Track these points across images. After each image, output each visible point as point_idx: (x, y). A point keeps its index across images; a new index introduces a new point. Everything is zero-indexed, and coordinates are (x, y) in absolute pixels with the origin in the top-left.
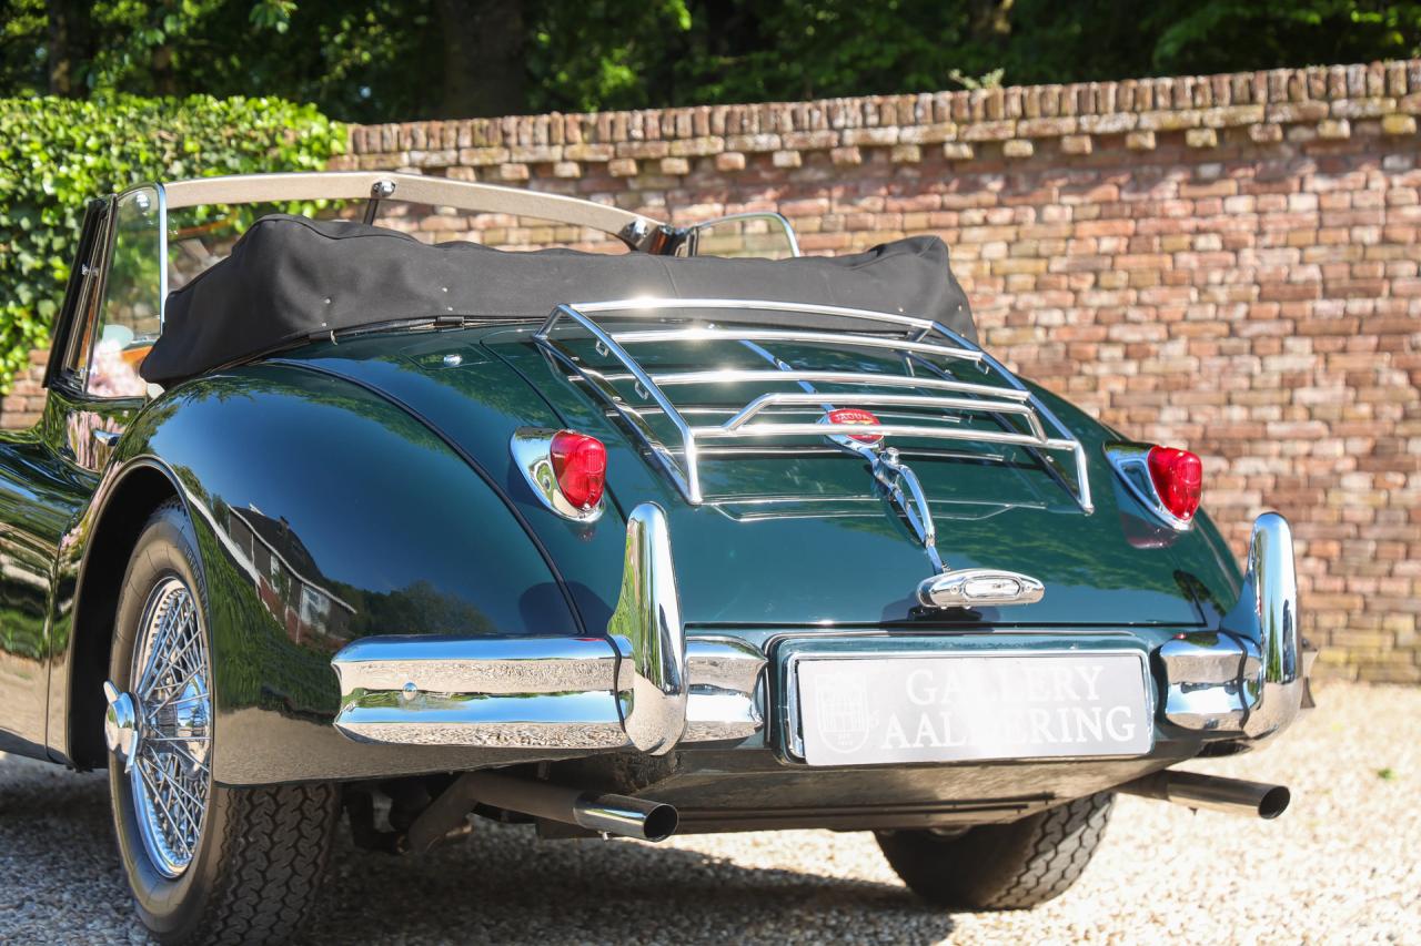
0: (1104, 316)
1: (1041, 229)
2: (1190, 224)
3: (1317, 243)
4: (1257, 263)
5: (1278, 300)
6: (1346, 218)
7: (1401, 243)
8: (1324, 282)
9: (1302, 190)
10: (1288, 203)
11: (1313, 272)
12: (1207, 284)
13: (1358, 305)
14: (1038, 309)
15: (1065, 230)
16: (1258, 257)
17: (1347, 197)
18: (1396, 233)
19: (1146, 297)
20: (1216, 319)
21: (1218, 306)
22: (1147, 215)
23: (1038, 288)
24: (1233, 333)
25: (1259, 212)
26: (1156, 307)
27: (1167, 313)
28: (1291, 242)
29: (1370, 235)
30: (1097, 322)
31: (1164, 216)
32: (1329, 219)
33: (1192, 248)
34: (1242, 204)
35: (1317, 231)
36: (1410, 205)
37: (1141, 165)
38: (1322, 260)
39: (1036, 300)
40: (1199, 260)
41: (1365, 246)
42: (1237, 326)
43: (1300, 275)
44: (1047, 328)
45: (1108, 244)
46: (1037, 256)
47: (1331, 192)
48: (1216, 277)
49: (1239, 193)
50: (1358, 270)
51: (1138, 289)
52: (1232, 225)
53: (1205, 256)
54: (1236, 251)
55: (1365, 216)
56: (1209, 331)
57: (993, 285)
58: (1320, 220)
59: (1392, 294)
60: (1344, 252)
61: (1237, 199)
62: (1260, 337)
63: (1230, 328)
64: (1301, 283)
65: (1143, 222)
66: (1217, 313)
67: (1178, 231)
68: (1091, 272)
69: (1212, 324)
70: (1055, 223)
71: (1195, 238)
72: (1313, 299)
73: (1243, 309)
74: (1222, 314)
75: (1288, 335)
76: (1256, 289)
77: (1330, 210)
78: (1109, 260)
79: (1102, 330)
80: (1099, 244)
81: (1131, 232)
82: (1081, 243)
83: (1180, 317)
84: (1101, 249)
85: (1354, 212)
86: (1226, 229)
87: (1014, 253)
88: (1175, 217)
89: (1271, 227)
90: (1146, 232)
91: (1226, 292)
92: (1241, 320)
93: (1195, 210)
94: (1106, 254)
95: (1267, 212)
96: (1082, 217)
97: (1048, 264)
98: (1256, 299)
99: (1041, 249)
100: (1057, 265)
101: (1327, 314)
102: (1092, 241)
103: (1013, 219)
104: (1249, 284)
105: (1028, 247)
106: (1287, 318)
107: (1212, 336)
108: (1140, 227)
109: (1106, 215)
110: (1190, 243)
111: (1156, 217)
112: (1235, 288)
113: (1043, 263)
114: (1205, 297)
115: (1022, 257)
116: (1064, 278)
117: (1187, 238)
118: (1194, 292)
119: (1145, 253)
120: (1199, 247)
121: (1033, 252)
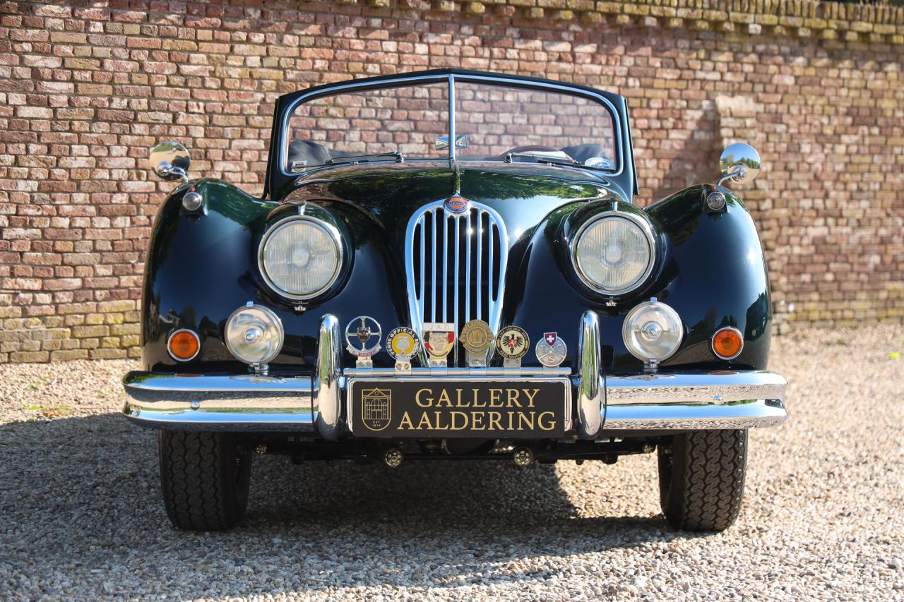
0: (316, 111)
1: (281, 50)
2: (363, 56)
5: (406, 109)
6: (442, 60)
8: (431, 99)
9: (421, 41)
10: (414, 47)
11: (425, 92)
12: (372, 95)
15: (295, 52)
17: (443, 47)
19: (339, 100)
20: (375, 119)
21: (377, 110)
22: (341, 47)
23: (278, 89)
24: (384, 127)
25: (399, 52)
26: (344, 108)
27: (349, 112)
30: (311, 114)
31: (351, 49)
32: (434, 62)
33: (364, 71)
34: (391, 46)
37: (339, 14)
42: (386, 123)
43: (420, 94)
45: (320, 64)
46: (279, 68)
47: (436, 43)
49: (390, 40)
52: (386, 59)
55: (452, 61)
56: (372, 125)
57: (252, 84)
58: (430, 61)
61: (388, 43)
62: (397, 131)
63: (382, 124)
64: (419, 98)
65: (339, 51)
66: (376, 115)
67: (357, 59)
68: (308, 82)
69: (374, 121)
70: (289, 46)
71: (366, 65)
72: (424, 109)
73: (389, 113)
74: (379, 115)
75: (412, 131)
76: (395, 100)
77: (435, 55)
78: (318, 74)
79: (314, 121)
80: (314, 63)
81: (332, 57)
82: (304, 62)
83: (356, 115)
84: (316, 67)
85: (446, 58)
86: (383, 61)
87: (265, 64)
88: (356, 50)
89: (405, 63)
90: (340, 58)
91: (381, 102)
92: (388, 119)
93: (366, 47)
94: (317, 70)
95: (403, 53)
96: (305, 44)
97: (285, 74)
98: (396, 107)
99: (281, 63)
100: (291, 76)
101: (430, 119)
102: (310, 61)
103: (265, 41)
104: (393, 97)
105: (272, 61)
106: (411, 120)
107: (373, 129)
108: (336, 55)
109: (318, 44)
110: (363, 68)
111: (346, 49)
112: (386, 99)
113: (282, 72)
114: (370, 103)
115: (269, 68)
116: (294, 84)
117: (361, 64)
118: (364, 99)
119: (339, 72)
120: (368, 71)
121: (276, 65)
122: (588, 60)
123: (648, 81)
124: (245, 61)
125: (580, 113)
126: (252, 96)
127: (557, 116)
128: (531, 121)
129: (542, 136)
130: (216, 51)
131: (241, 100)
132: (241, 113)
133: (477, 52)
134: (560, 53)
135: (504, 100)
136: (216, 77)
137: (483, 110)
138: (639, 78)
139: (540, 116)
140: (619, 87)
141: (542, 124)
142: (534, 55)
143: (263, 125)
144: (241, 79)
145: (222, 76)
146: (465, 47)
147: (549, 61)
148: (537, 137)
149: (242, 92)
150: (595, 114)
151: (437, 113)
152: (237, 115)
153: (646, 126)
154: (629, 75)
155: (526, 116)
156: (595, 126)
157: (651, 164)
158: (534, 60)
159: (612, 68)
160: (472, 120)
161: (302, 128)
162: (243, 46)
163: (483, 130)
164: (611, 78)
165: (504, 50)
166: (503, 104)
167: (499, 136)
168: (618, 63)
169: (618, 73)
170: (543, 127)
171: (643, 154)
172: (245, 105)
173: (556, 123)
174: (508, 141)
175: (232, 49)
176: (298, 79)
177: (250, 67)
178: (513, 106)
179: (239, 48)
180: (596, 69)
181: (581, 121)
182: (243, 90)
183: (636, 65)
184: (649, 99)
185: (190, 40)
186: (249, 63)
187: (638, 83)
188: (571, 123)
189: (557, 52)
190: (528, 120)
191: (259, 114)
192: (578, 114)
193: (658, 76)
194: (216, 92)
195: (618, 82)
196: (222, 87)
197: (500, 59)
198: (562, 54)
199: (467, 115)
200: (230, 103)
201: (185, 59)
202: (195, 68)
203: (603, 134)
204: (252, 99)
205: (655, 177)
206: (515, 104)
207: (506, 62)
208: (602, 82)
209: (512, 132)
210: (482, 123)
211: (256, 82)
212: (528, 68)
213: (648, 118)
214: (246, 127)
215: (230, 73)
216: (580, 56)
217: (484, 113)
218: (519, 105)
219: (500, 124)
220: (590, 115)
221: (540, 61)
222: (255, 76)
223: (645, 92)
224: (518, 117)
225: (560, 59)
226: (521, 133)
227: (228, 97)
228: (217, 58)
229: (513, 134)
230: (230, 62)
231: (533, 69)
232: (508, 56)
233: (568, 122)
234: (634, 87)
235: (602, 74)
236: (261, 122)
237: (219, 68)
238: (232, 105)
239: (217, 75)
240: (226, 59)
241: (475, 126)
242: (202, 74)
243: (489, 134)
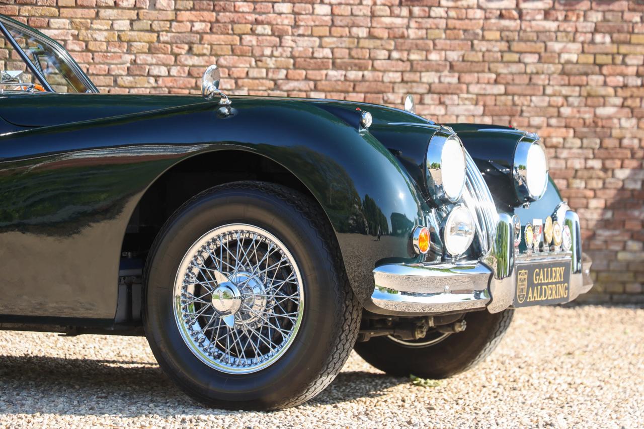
0: (195, 72)
1: (154, 13)
2: (251, 18)
3: (331, 35)
4: (293, 45)
5: (305, 69)
6: (347, 21)
7: (381, 39)
8: (334, 59)
10: (313, 9)
11: (327, 52)
12: (263, 55)
13: (353, 75)
14: (151, 65)
15: (171, 15)
16: (294, 41)
17: (349, 8)
18: (378, 32)
19: (222, 61)
20: (267, 78)
21: (268, 70)
22: (225, 10)
23: (151, 51)
24: (277, 87)
25: (295, 13)
26: (229, 68)
27: (236, 72)
28: (315, 34)
29: (362, 32)
30: (190, 74)
31: (236, 12)
32: (338, 21)
33: (253, 32)
34: (285, 7)
35: (330, 28)
36: (387, 16)
38: (333, 46)
39: (149, 59)
40: (258, 41)
41: (358, 38)
42: (280, 82)
43: (319, 54)
44: (157, 77)
45: (198, 26)
46: (151, 30)
47: (340, 4)
48: (268, 52)
50: (354, 53)
51: (217, 55)
52: (279, 21)
53: (260, 38)
54: (280, 37)
55: (359, 20)
56: (262, 85)
57: (120, 47)
58: (332, 21)
59: (374, 69)
60: (346, 42)
61: (282, 4)
62: (293, 90)
63: (275, 84)
64: (320, 58)
65: (221, 14)
66: (267, 74)
67: (244, 21)
68: (186, 43)
69: (264, 81)
70: (163, 10)
71: (255, 26)
72: (327, 69)
73: (284, 72)
74: (270, 75)
75: (311, 90)
76: (292, 61)
77: (338, 15)
78: (198, 36)
79: (193, 81)
80: (193, 26)
81: (214, 19)
82: (181, 24)
83: (244, 75)
84: (194, 29)
85: (353, 18)
86: (274, 23)
87: (135, 27)
88: (243, 12)
89: (302, 23)
90: (223, 21)
91: (274, 62)
92: (282, 79)
93: (255, 9)
94: (197, 32)
95: (300, 14)
96: (181, 8)
97: (158, 37)
98: (291, 67)
99: (154, 26)
100: (165, 37)
101: (335, 79)
102: (189, 24)
103: (135, 6)
104: (287, 57)
105: (145, 24)
106: (310, 80)
107: (264, 88)
108: (219, 18)
109: (197, 7)
110: (251, 29)
111: (230, 12)
112: (279, 59)
113: (155, 35)
114: (260, 64)
115: (141, 31)
116: (169, 46)
117: (250, 26)
118: (253, 60)
119: (222, 33)
120: (257, 32)
121: (149, 28)
122: (540, 16)
123: (622, 37)
124: (112, 24)
125: (529, 71)
126: (121, 57)
127: (498, 75)
128: (462, 80)
129: (478, 95)
130: (80, 16)
131: (108, 61)
132: (109, 74)
133: (391, 12)
134: (501, 10)
135: (427, 59)
136: (79, 40)
137: (401, 69)
138: (611, 34)
139: (476, 75)
140: (583, 43)
141: (478, 83)
142: (466, 13)
143: (133, 85)
144: (108, 42)
145: (87, 39)
146: (378, 7)
147: (486, 19)
148: (470, 96)
149: (109, 54)
150: (550, 72)
151: (344, 72)
152: (105, 75)
153: (621, 84)
154: (596, 31)
155: (456, 75)
156: (549, 84)
157: (629, 124)
158: (467, 18)
159: (572, 24)
160: (386, 79)
161: (180, 88)
162: (109, 11)
163: (401, 90)
164: (571, 35)
165: (427, 9)
166: (427, 62)
167: (422, 95)
168: (582, 19)
169: (580, 29)
170: (479, 86)
171: (617, 112)
172: (112, 66)
173: (496, 82)
174: (432, 99)
175: (97, 14)
176: (174, 41)
177: (118, 31)
178: (439, 65)
179: (104, 13)
180: (552, 25)
181: (530, 79)
182: (110, 52)
183: (605, 20)
184: (625, 56)
185: (50, 6)
186: (116, 27)
187: (608, 39)
188: (517, 81)
189: (497, 9)
190: (459, 79)
191: (128, 75)
192: (525, 73)
193: (636, 31)
194: (79, 54)
195: (581, 38)
196: (87, 50)
197: (422, 18)
198: (504, 12)
199: (380, 74)
200: (95, 64)
201: (45, 25)
202: (56, 32)
203: (561, 92)
204: (120, 61)
205: (634, 137)
206: (443, 63)
207: (430, 20)
208: (559, 39)
209: (437, 91)
210: (400, 83)
211: (125, 45)
212: (457, 26)
213: (624, 75)
214: (114, 87)
215: (95, 36)
216: (528, 13)
217: (402, 72)
218: (448, 64)
219: (423, 83)
220: (543, 73)
221: (475, 19)
222: (123, 39)
223: (618, 49)
224: (446, 76)
225: (501, 16)
226: (450, 91)
227: (93, 59)
228: (81, 23)
229: (439, 93)
230: (94, 26)
231: (465, 27)
232: (432, 14)
233: (513, 80)
234: (603, 43)
235: (558, 31)
236: (131, 82)
237: (83, 32)
238: (98, 66)
239: (81, 38)
240: (92, 23)
241: (391, 85)
242: (63, 38)
243: (408, 93)
